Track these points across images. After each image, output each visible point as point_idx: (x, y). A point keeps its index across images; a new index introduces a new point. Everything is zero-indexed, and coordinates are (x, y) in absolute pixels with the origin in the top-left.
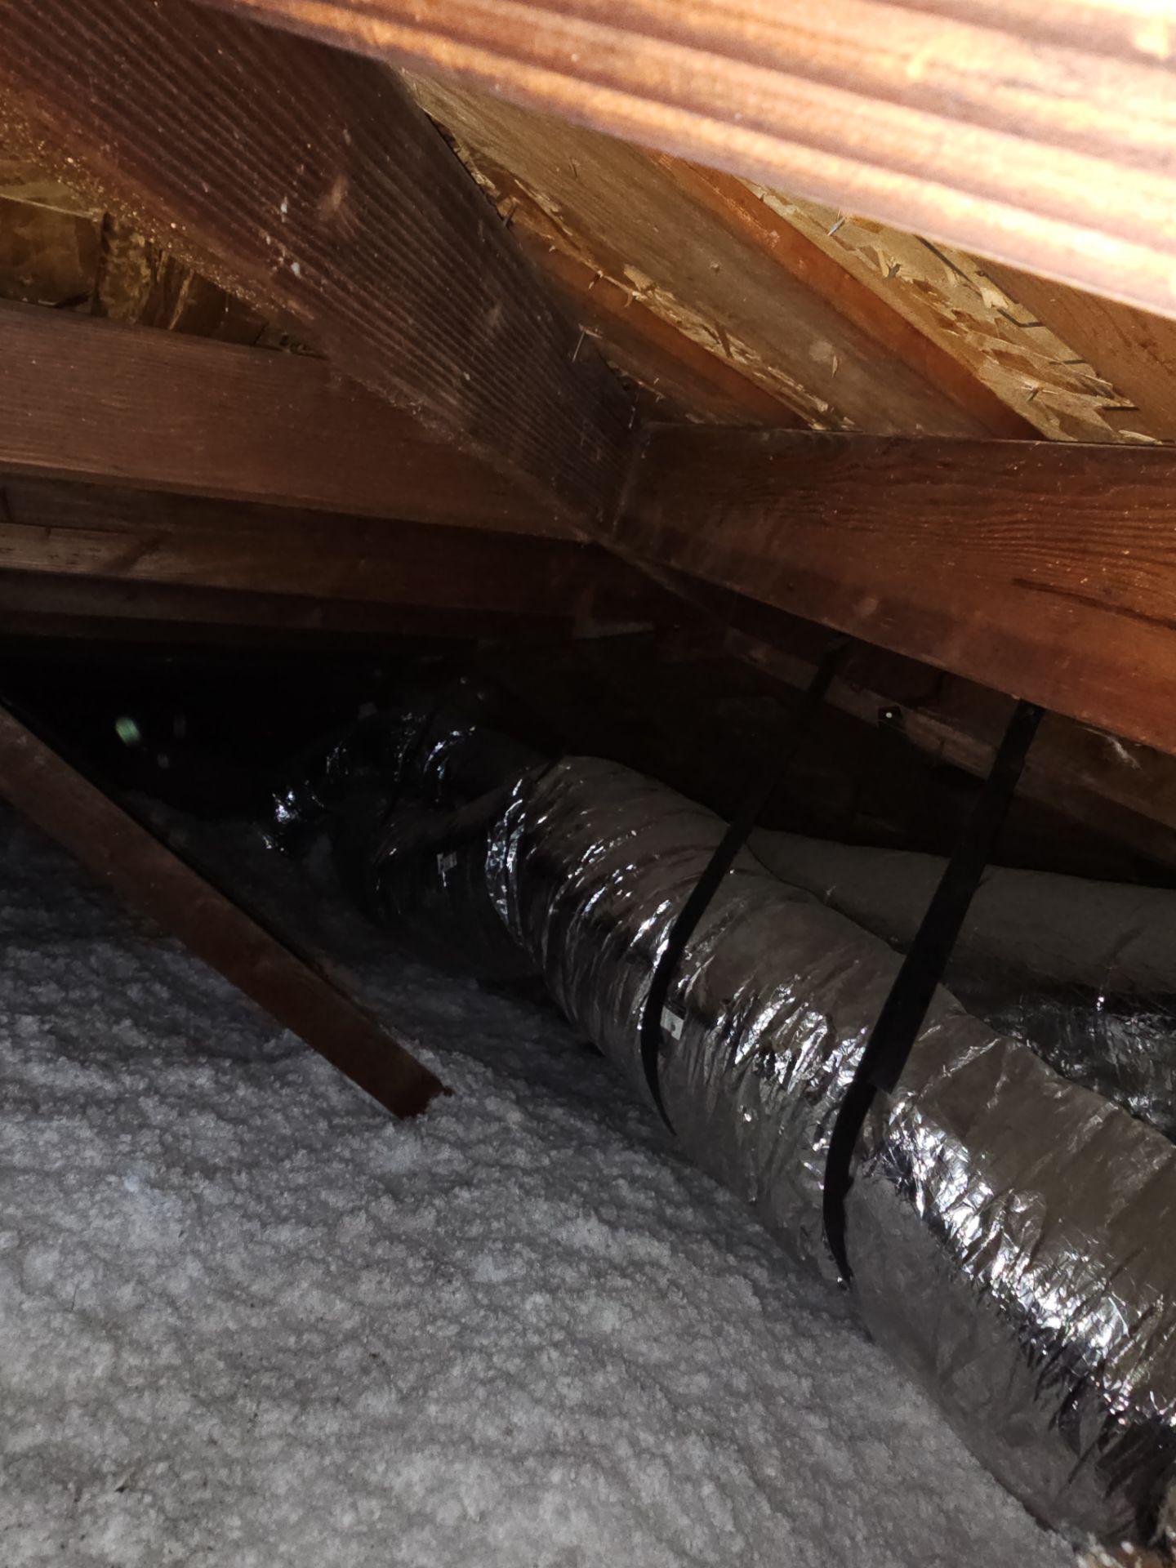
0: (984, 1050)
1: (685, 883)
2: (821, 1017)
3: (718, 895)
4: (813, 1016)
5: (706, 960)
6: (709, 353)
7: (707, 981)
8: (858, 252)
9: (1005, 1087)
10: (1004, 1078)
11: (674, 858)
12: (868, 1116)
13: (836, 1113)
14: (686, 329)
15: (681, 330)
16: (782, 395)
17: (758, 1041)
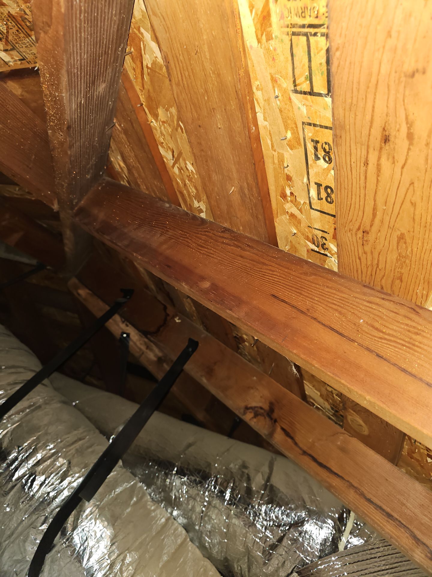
0: (130, 485)
1: (16, 383)
2: (65, 461)
3: (31, 394)
4: (61, 460)
5: (14, 424)
6: (164, 161)
7: (11, 435)
8: (276, 154)
9: (136, 503)
10: (135, 499)
11: (13, 370)
12: (73, 512)
13: (57, 510)
14: (163, 147)
15: (160, 147)
16: (181, 193)
17: (29, 469)
